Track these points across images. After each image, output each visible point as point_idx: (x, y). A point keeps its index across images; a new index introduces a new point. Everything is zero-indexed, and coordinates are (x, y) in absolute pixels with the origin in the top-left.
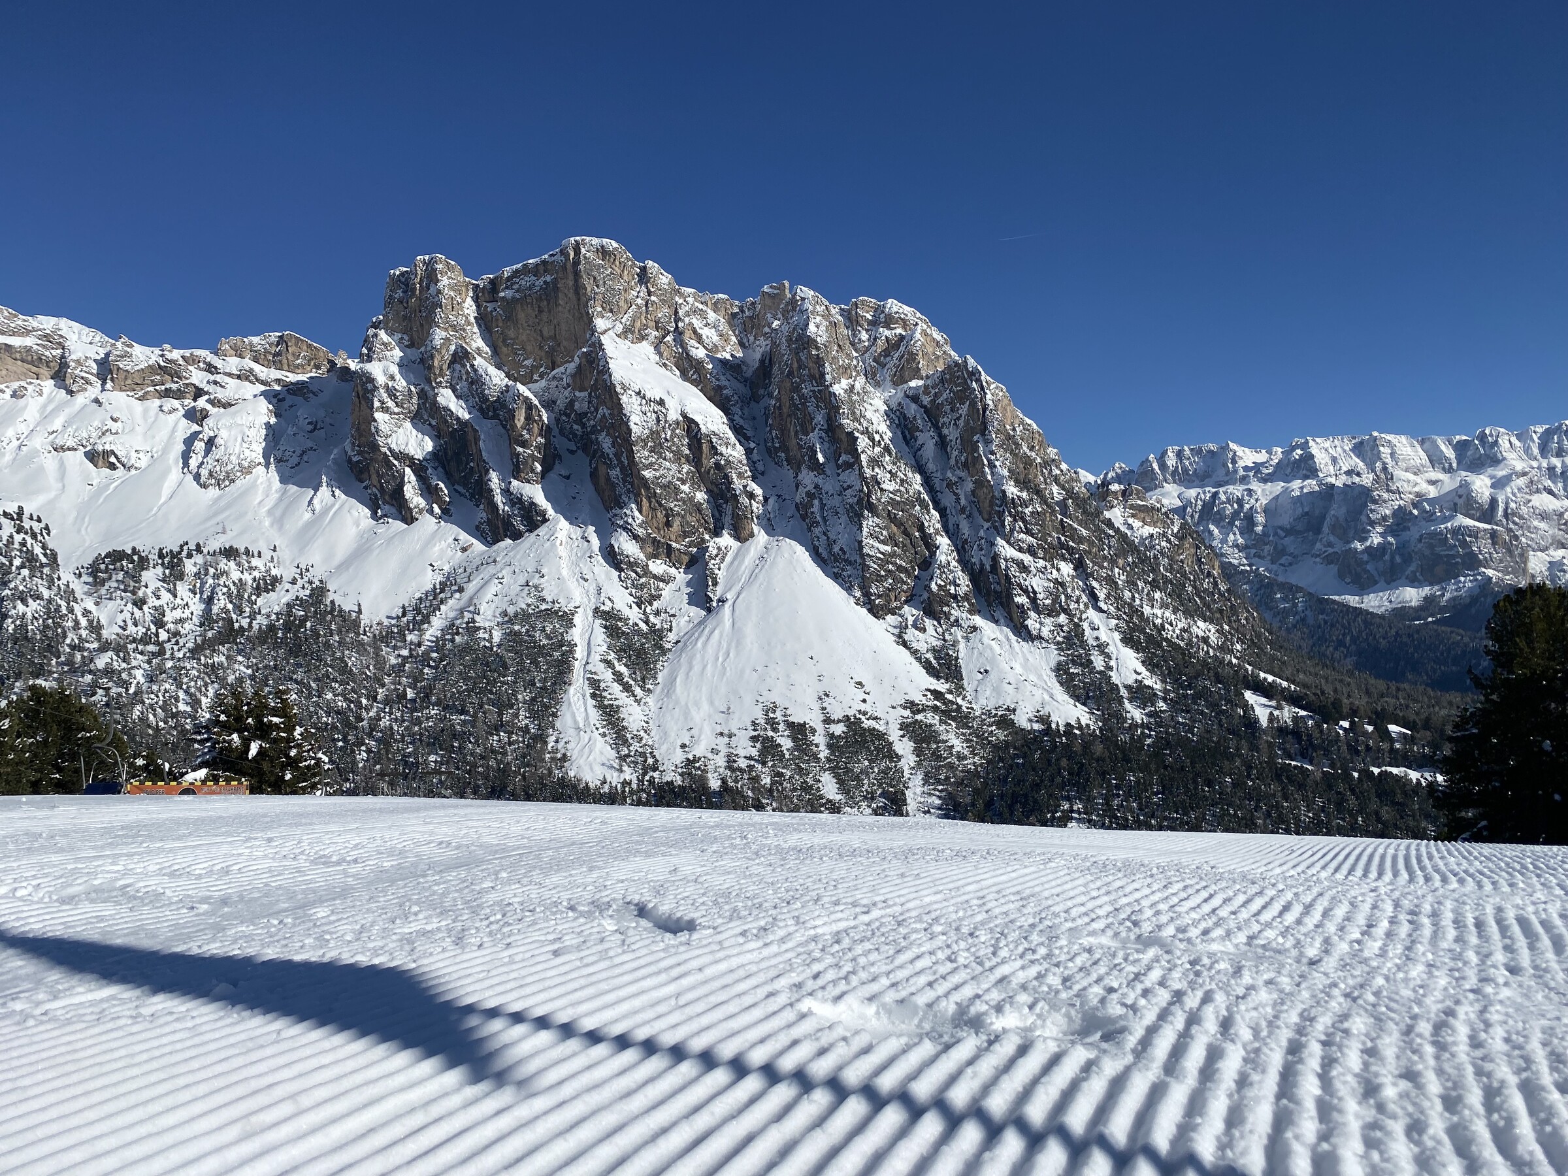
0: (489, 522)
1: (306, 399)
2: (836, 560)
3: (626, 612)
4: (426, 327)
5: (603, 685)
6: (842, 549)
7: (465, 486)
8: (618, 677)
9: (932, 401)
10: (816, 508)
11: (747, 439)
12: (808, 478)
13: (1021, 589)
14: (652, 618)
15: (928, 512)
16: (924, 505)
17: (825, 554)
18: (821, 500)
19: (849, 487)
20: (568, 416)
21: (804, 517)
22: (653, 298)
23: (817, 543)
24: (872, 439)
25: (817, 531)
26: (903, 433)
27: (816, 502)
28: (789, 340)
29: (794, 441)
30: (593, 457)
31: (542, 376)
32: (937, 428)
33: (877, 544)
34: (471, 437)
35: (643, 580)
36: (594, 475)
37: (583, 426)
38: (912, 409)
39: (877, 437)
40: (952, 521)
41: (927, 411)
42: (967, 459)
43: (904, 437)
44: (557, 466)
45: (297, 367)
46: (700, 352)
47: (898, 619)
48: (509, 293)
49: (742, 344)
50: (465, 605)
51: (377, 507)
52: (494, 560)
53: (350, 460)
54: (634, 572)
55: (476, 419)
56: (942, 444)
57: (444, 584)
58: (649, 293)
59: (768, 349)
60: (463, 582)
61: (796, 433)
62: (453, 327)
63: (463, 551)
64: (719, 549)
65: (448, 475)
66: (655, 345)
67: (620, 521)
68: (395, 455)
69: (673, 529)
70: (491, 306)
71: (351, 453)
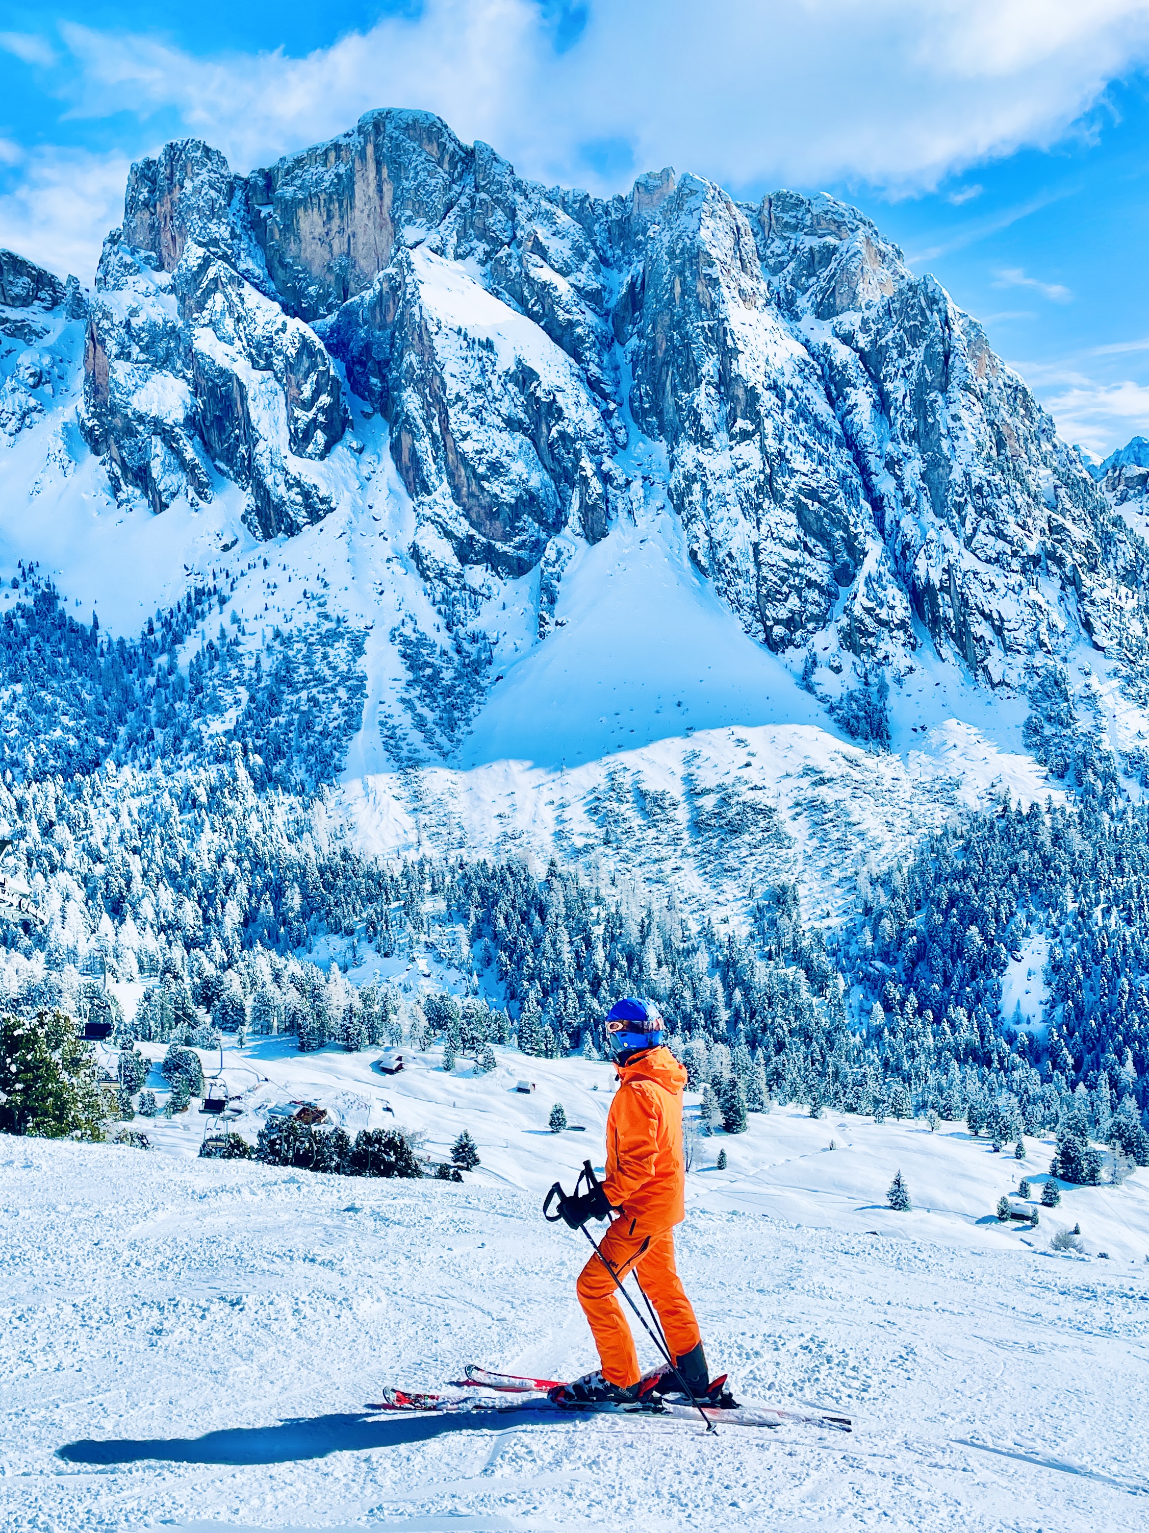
0: (259, 512)
1: (28, 342)
2: (721, 571)
3: (432, 635)
4: (179, 240)
5: (399, 732)
6: (730, 555)
7: (229, 461)
8: (420, 723)
9: (874, 342)
10: (697, 495)
11: (605, 397)
12: (688, 453)
13: (982, 613)
14: (466, 646)
15: (857, 504)
16: (851, 494)
17: (704, 562)
18: (704, 483)
19: (745, 466)
20: (363, 364)
21: (678, 509)
22: (483, 195)
23: (695, 547)
24: (781, 396)
25: (698, 528)
26: (827, 388)
27: (697, 487)
28: (671, 253)
29: (670, 400)
30: (396, 422)
31: (330, 310)
32: (876, 380)
33: (779, 548)
34: (236, 394)
35: (456, 594)
36: (395, 448)
37: (383, 378)
38: (842, 354)
39: (789, 395)
40: (889, 515)
41: (863, 356)
42: (917, 427)
43: (829, 395)
44: (348, 436)
45: (17, 297)
46: (545, 274)
47: (803, 653)
48: (288, 192)
49: (604, 260)
50: (226, 620)
51: (116, 489)
52: (266, 563)
53: (83, 427)
54: (445, 582)
55: (242, 368)
56: (883, 404)
57: (200, 593)
58: (477, 188)
59: (640, 267)
60: (226, 592)
61: (674, 388)
62: (215, 242)
63: (226, 548)
64: (559, 553)
65: (207, 446)
66: (482, 263)
67: (428, 512)
68: (141, 419)
69: (498, 524)
70: (265, 211)
71: (85, 416)
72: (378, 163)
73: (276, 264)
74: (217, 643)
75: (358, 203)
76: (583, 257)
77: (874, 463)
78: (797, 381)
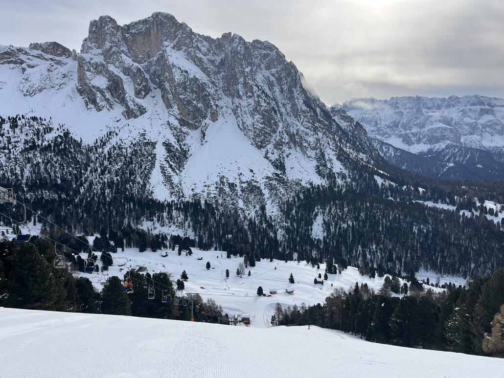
0: (126, 112)
1: (61, 66)
2: (245, 129)
3: (173, 144)
4: (103, 42)
5: (165, 169)
6: (247, 126)
7: (118, 99)
8: (171, 166)
9: (279, 76)
10: (239, 111)
11: (216, 86)
12: (237, 101)
13: (305, 140)
14: (182, 147)
15: (276, 114)
16: (275, 112)
17: (241, 127)
18: (241, 108)
19: (250, 104)
20: (154, 75)
21: (235, 114)
22: (184, 35)
23: (239, 123)
24: (258, 88)
25: (239, 119)
26: (269, 87)
27: (239, 109)
28: (231, 52)
29: (232, 88)
30: (163, 90)
31: (145, 61)
32: (280, 85)
33: (259, 124)
34: (120, 82)
35: (180, 134)
36: (163, 96)
37: (159, 79)
38: (272, 78)
39: (260, 88)
40: (284, 117)
41: (277, 79)
42: (290, 96)
43: (269, 88)
44: (150, 93)
45: (58, 54)
46: (200, 55)
47: (265, 149)
48: (134, 31)
49: (215, 53)
50: (118, 140)
51: (87, 105)
52: (128, 125)
53: (77, 88)
54: (176, 130)
55: (122, 75)
56: (282, 91)
57: (110, 132)
58: (183, 33)
59: (224, 55)
60: (118, 132)
61: (233, 85)
62: (114, 42)
63: (118, 121)
64: (206, 124)
65: (112, 95)
66: (184, 52)
67: (172, 113)
68: (94, 87)
69: (190, 116)
70: (127, 35)
71: (78, 85)
72: (157, 25)
73: (130, 49)
74: (115, 146)
75: (152, 35)
76: (210, 52)
77: (280, 105)
78: (262, 85)
